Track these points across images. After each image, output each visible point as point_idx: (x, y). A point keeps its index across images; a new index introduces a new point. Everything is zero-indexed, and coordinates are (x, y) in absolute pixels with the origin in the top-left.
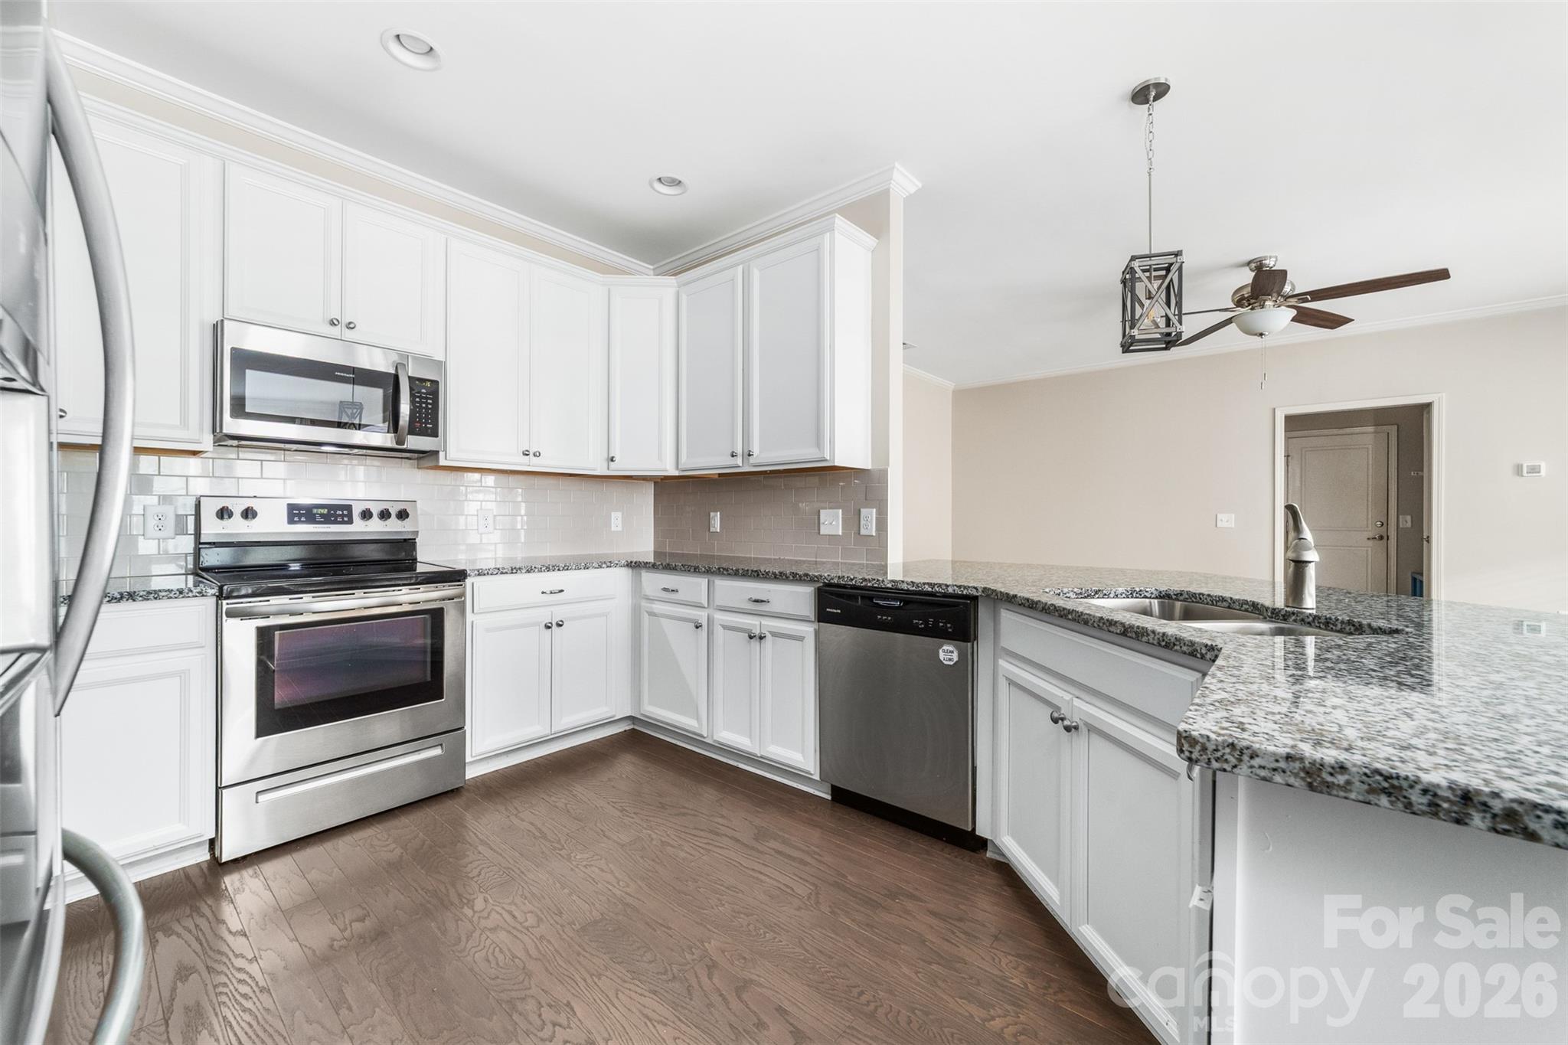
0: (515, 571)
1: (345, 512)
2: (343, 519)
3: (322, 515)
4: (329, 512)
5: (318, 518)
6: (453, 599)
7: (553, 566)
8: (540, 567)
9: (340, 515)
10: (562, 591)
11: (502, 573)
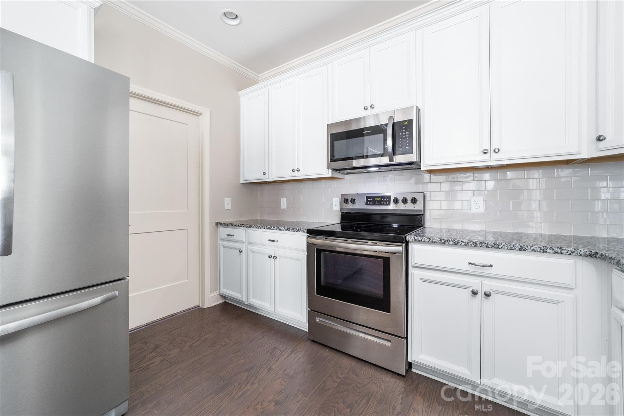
0: (443, 242)
1: (388, 200)
2: (386, 203)
3: (378, 201)
4: (381, 199)
5: (377, 203)
6: (396, 254)
7: (480, 243)
8: (467, 241)
9: (385, 201)
10: (491, 266)
11: (432, 242)
